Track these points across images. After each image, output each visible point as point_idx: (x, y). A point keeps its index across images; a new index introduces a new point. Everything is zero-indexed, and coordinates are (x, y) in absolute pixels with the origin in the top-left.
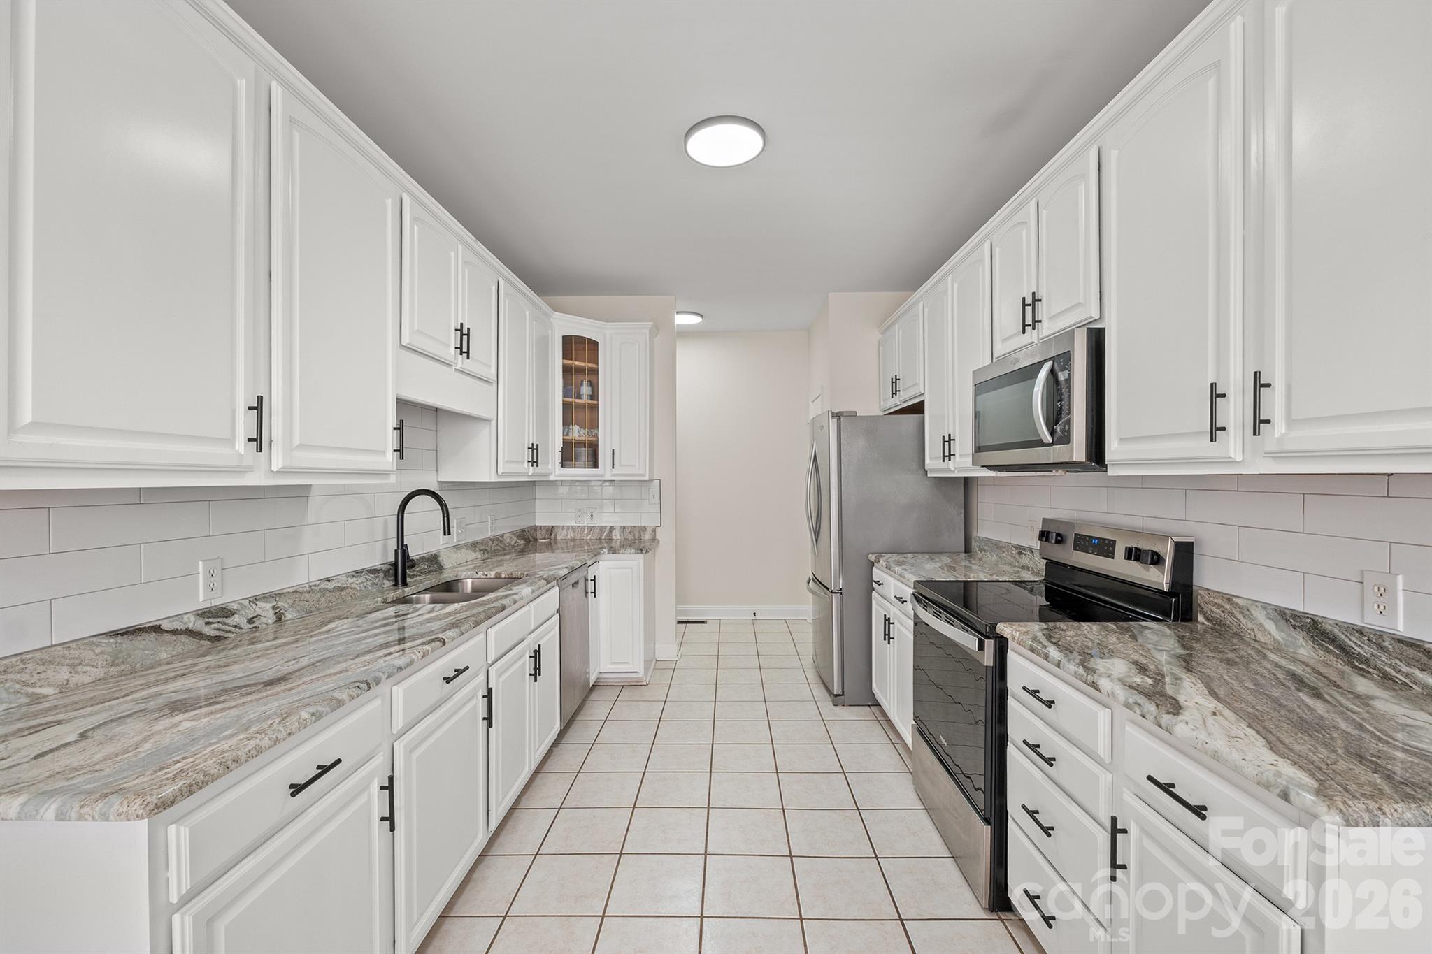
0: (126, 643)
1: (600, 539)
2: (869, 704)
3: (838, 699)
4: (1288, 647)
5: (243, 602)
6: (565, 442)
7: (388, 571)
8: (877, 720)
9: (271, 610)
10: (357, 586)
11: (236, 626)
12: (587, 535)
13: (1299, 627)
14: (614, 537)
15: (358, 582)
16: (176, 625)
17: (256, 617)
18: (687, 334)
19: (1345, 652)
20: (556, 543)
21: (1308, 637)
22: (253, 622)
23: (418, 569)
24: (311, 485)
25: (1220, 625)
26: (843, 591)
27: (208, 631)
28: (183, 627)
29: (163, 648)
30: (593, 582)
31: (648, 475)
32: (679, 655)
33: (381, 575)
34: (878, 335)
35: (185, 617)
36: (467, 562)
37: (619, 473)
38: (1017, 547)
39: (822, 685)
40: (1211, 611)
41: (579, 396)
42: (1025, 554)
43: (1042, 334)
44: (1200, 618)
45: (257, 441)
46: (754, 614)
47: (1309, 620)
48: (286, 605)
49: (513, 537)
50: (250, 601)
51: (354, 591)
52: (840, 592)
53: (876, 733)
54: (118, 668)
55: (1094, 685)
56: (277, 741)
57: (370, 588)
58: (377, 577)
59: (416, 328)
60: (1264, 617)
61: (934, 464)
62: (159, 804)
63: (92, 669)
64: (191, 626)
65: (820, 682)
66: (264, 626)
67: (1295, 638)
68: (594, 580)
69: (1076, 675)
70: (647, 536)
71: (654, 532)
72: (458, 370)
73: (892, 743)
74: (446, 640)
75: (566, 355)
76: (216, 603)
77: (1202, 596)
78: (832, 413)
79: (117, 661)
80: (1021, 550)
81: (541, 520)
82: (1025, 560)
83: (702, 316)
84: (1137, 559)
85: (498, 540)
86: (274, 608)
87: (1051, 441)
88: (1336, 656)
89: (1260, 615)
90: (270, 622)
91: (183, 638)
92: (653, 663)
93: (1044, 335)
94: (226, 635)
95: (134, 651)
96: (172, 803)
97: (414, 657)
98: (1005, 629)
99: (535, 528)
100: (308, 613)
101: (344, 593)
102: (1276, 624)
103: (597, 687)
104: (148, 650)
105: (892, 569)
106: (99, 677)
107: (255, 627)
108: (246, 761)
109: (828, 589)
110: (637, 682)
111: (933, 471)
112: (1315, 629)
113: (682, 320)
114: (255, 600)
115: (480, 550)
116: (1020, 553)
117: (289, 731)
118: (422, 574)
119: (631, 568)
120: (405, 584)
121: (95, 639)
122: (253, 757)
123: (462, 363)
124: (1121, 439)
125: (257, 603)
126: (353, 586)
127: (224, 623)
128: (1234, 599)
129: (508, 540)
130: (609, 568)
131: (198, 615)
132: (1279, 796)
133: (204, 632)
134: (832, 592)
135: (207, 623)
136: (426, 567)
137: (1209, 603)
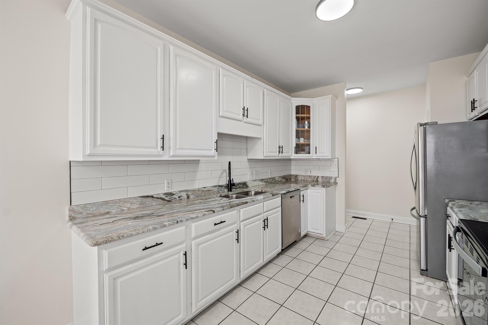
0: (144, 199)
1: (313, 181)
3: (424, 272)
5: (177, 192)
6: (297, 144)
7: (227, 186)
9: (186, 195)
10: (215, 190)
11: (175, 198)
12: (309, 179)
14: (319, 180)
15: (215, 189)
16: (157, 196)
17: (181, 196)
20: (298, 181)
22: (180, 198)
23: (238, 187)
24: (200, 160)
26: (427, 217)
27: (166, 198)
28: (159, 197)
29: (154, 202)
30: (303, 197)
31: (330, 157)
33: (224, 187)
35: (160, 194)
36: (258, 185)
37: (319, 155)
41: (304, 127)
45: (163, 147)
48: (190, 194)
49: (280, 178)
50: (179, 192)
51: (214, 192)
52: (425, 217)
54: (142, 206)
56: (138, 233)
57: (220, 191)
58: (222, 188)
59: (225, 110)
62: (96, 244)
63: (136, 205)
64: (162, 197)
66: (183, 199)
68: (303, 196)
70: (332, 181)
71: (335, 179)
72: (244, 122)
74: (215, 211)
75: (297, 113)
76: (170, 191)
78: (421, 124)
79: (142, 204)
81: (293, 173)
83: (362, 88)
85: (273, 179)
86: (186, 194)
90: (185, 198)
91: (159, 200)
92: (332, 232)
94: (172, 200)
95: (146, 202)
96: (100, 244)
97: (199, 215)
99: (291, 175)
100: (198, 197)
101: (210, 192)
103: (307, 237)
104: (150, 202)
105: (453, 209)
106: (137, 207)
107: (181, 199)
108: (126, 237)
109: (418, 214)
110: (323, 238)
114: (181, 191)
115: (264, 182)
117: (143, 231)
118: (240, 188)
119: (320, 193)
120: (231, 191)
121: (136, 198)
122: (129, 236)
123: (246, 120)
125: (181, 192)
126: (213, 190)
127: (171, 197)
129: (277, 179)
130: (311, 192)
131: (164, 194)
133: (165, 199)
134: (420, 216)
135: (166, 197)
136: (241, 186)
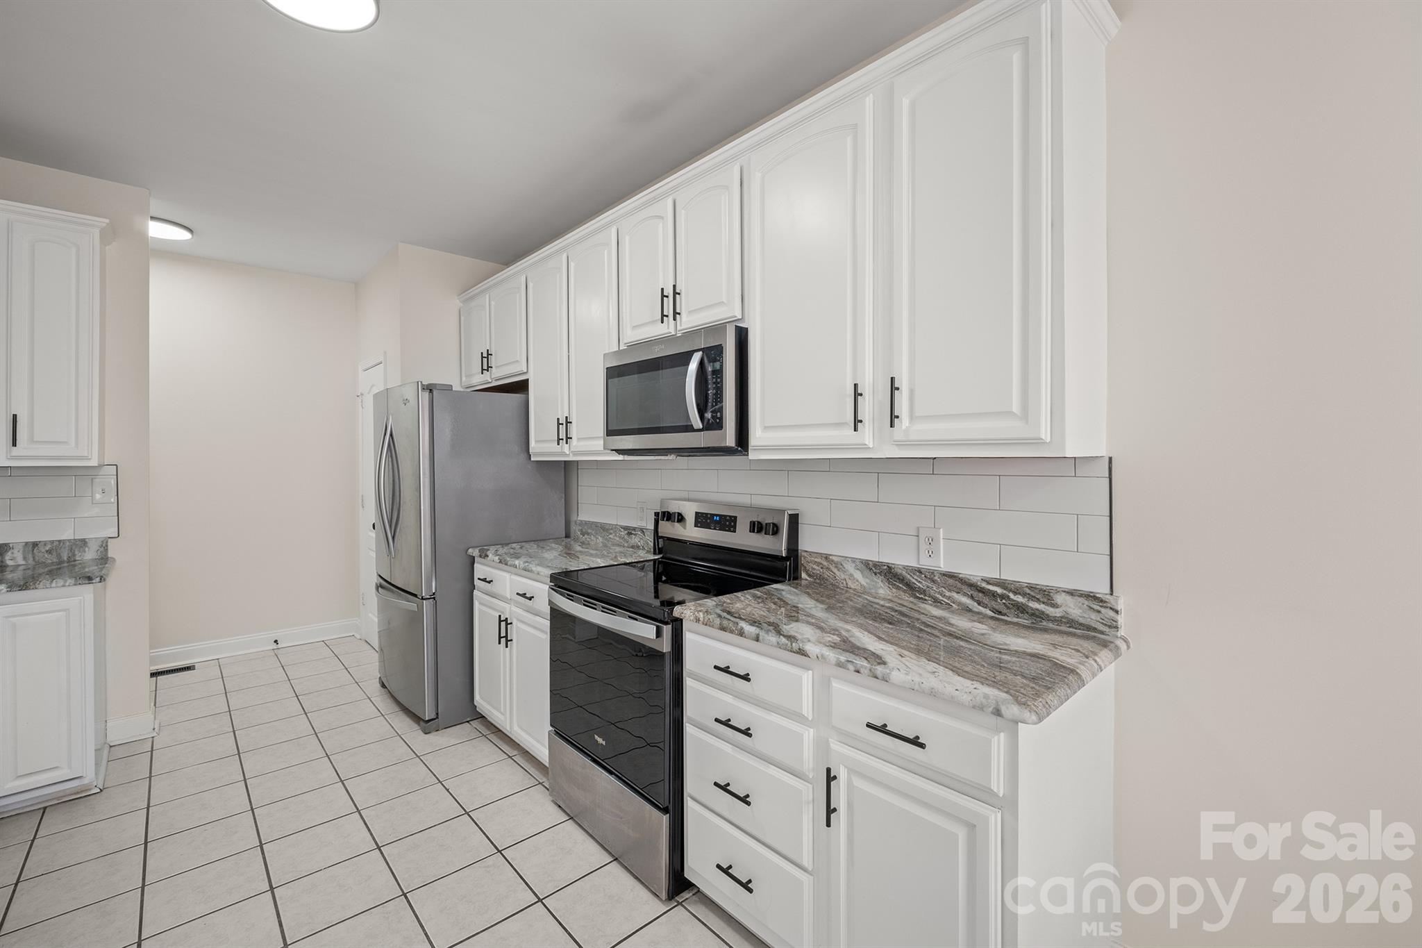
2: (468, 719)
3: (428, 725)
4: (870, 589)
8: (483, 735)
13: (879, 573)
14: (10, 561)
18: (170, 253)
19: (910, 587)
21: (885, 580)
25: (819, 579)
26: (437, 596)
31: (92, 458)
32: (157, 727)
34: (456, 303)
38: (625, 528)
39: (401, 713)
40: (813, 568)
42: (635, 535)
43: (681, 325)
44: (804, 575)
46: (276, 641)
47: (886, 567)
52: (433, 597)
53: (485, 752)
55: (802, 652)
60: (853, 569)
61: (543, 446)
65: (397, 709)
67: (876, 582)
69: (779, 646)
70: (90, 554)
71: (104, 545)
73: (510, 757)
77: (805, 557)
78: (422, 385)
80: (630, 531)
82: (635, 540)
83: (191, 230)
84: (759, 531)
87: (701, 427)
88: (904, 591)
89: (850, 568)
92: (109, 752)
93: (682, 328)
98: (685, 612)
102: (862, 573)
105: (506, 563)
109: (415, 596)
110: (80, 793)
111: (537, 454)
112: (889, 574)
113: (158, 231)
116: (630, 534)
119: (66, 610)
124: (765, 427)
128: (831, 557)
132: (993, 713)
134: (422, 599)
137: (811, 562)
